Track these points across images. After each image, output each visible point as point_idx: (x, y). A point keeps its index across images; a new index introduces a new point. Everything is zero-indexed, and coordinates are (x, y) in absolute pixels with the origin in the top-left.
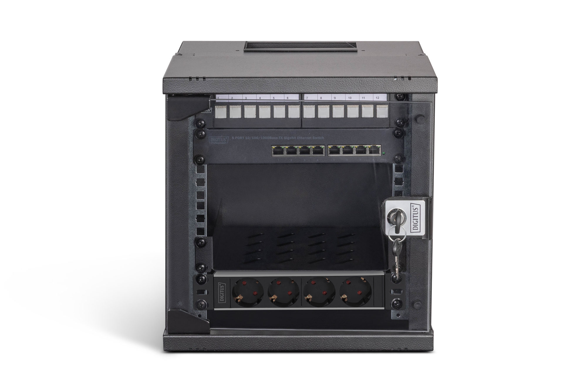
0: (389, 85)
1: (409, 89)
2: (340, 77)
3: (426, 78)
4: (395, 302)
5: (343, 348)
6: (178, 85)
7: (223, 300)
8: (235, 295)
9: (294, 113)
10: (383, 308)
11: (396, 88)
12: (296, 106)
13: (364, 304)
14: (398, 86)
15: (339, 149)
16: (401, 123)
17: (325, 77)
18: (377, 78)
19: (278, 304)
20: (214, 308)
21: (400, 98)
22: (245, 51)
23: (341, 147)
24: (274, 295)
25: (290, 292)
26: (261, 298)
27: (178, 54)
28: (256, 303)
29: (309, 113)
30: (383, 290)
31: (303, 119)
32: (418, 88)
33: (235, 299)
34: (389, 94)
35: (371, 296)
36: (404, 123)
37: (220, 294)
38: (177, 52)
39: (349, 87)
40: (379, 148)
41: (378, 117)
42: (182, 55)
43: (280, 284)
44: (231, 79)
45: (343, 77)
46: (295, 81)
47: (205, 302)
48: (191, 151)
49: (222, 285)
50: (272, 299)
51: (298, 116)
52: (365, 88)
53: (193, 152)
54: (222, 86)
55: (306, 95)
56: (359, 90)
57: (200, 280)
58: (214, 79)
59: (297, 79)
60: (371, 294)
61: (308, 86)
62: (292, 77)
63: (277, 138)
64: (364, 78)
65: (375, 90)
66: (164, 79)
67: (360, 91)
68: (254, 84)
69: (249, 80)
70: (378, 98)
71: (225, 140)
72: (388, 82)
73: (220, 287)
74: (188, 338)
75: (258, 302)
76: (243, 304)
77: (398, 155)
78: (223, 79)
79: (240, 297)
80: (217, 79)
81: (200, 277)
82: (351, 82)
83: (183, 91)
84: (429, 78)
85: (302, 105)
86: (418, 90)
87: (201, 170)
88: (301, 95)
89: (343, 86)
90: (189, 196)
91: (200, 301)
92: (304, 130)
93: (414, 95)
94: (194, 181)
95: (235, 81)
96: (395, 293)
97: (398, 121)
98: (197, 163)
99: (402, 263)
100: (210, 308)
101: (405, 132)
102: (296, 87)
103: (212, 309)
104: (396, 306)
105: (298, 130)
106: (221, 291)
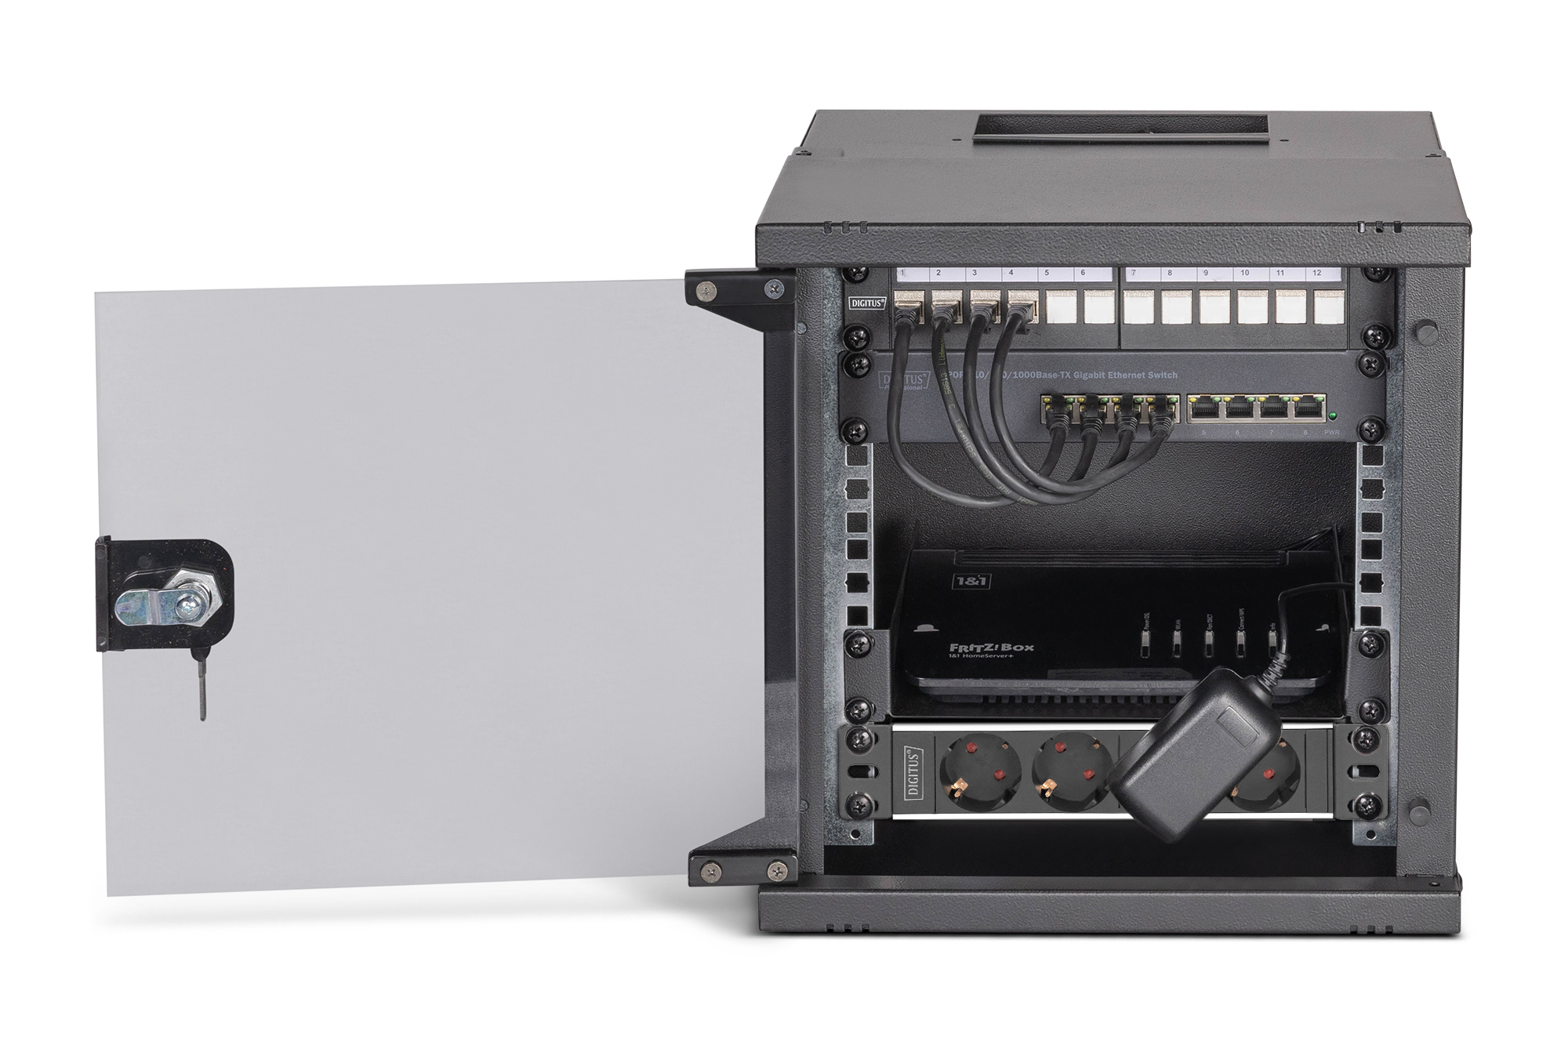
0: (1344, 244)
1: (1397, 257)
2: (1218, 224)
3: (1442, 228)
4: (1363, 801)
5: (1224, 924)
6: (795, 245)
7: (915, 792)
8: (947, 780)
9: (1100, 310)
10: (1330, 816)
11: (1362, 252)
12: (1106, 292)
13: (1282, 805)
14: (1368, 247)
15: (1216, 405)
16: (1379, 338)
17: (1177, 224)
18: (1315, 227)
19: (1058, 802)
20: (892, 813)
21: (1374, 274)
22: (977, 142)
23: (1223, 399)
24: (1049, 780)
25: (1090, 773)
26: (1015, 788)
27: (799, 152)
28: (1003, 802)
29: (1139, 310)
30: (1331, 768)
31: (1122, 324)
32: (1420, 254)
33: (949, 789)
34: (1347, 268)
35: (1298, 784)
36: (1386, 337)
37: (907, 778)
38: (799, 145)
39: (1240, 251)
40: (1321, 402)
41: (1317, 322)
42: (810, 154)
43: (1065, 750)
44: (934, 227)
45: (1223, 224)
46: (1099, 233)
47: (870, 798)
48: (833, 409)
49: (913, 752)
50: (1044, 791)
51: (1109, 318)
52: (1281, 253)
53: (838, 409)
54: (911, 246)
55: (1129, 270)
56: (1265, 258)
57: (858, 742)
58: (890, 228)
59: (1104, 227)
60: (1299, 778)
61: (1134, 246)
62: (1093, 224)
63: (1055, 375)
64: (1279, 228)
65: (1309, 257)
66: (760, 228)
67: (1269, 261)
68: (994, 241)
69: (980, 231)
70: (1317, 275)
71: (920, 379)
72: (1342, 238)
73: (908, 759)
74: (822, 896)
75: (1007, 797)
76: (968, 803)
77: (1371, 420)
78: (913, 228)
79: (960, 785)
80: (897, 228)
81: (857, 735)
82: (1245, 237)
83: (809, 260)
84: (1449, 228)
85: (1122, 289)
86: (1419, 258)
87: (858, 458)
88: (1119, 270)
89: (1225, 248)
90: (828, 524)
91: (855, 797)
92: (1125, 353)
93: (1409, 271)
94: (840, 485)
95: (944, 233)
96: (1361, 774)
97: (1370, 332)
98: (847, 439)
99: (1381, 701)
100: (882, 814)
101: (1388, 360)
102: (1103, 249)
103: (887, 816)
104: (1367, 811)
105: (1109, 354)
106: (912, 768)
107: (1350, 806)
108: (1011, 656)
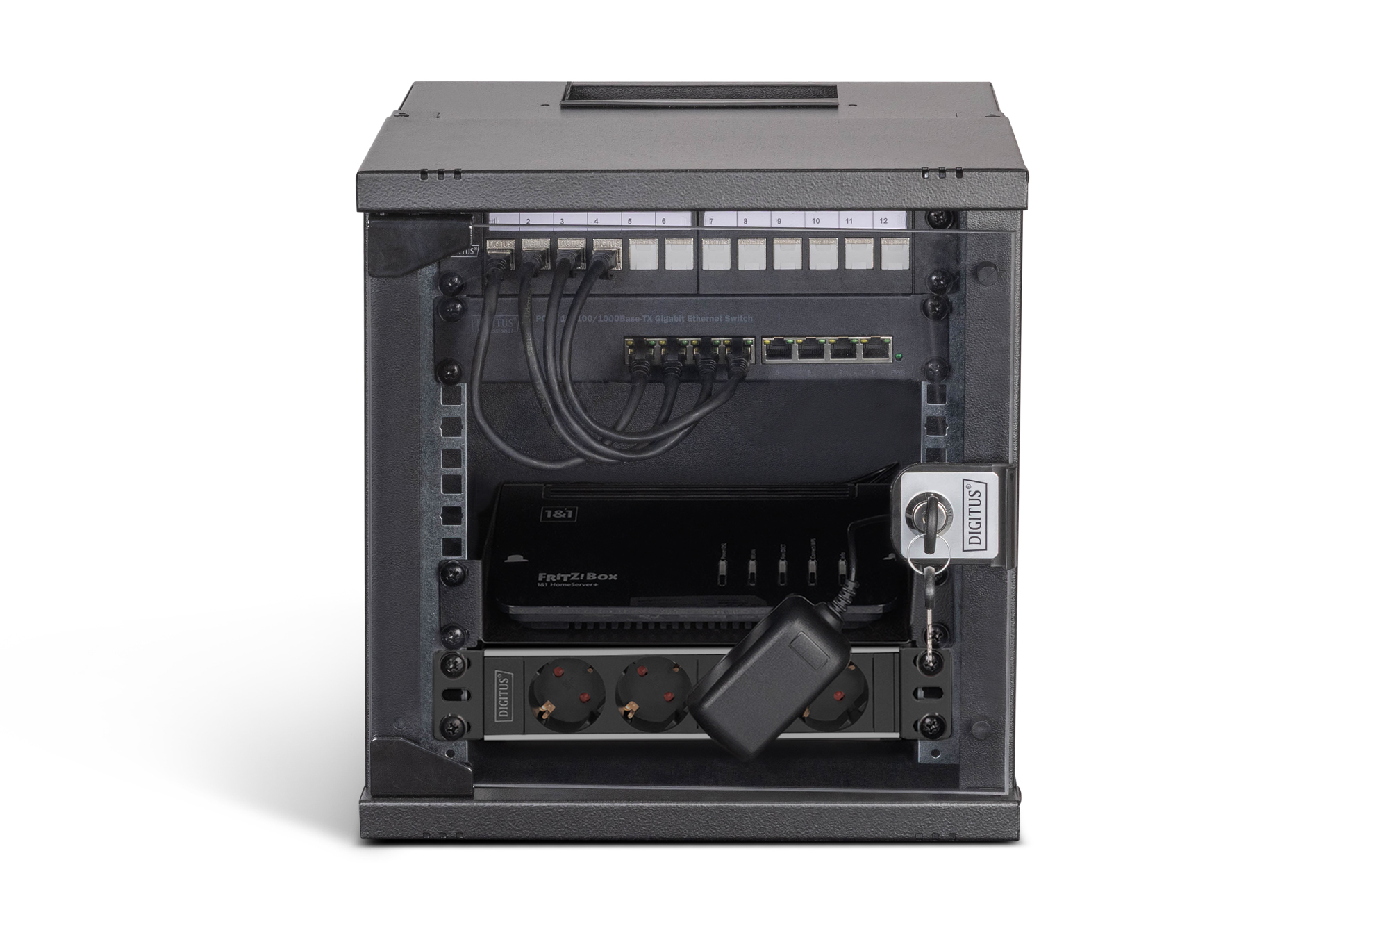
0: (909, 189)
1: (959, 200)
2: (790, 171)
3: (1001, 174)
4: (928, 721)
5: (798, 832)
6: (393, 190)
7: (506, 714)
8: (536, 703)
9: (680, 257)
10: (896, 735)
11: (926, 196)
12: (685, 240)
13: (851, 725)
14: (932, 192)
15: (789, 346)
16: (942, 283)
17: (752, 171)
18: (881, 173)
19: (639, 723)
20: (484, 734)
21: (937, 222)
22: (564, 107)
23: (796, 341)
24: (632, 702)
25: (670, 695)
26: (599, 710)
27: (398, 114)
28: (588, 723)
29: (716, 257)
30: (898, 691)
31: (700, 270)
32: (980, 198)
33: (537, 711)
34: (912, 211)
35: (866, 705)
36: (947, 282)
37: (498, 700)
38: (397, 108)
39: (811, 195)
40: (888, 344)
41: (884, 267)
42: (408, 116)
43: (646, 674)
44: (524, 175)
45: (796, 171)
46: (679, 179)
47: (462, 719)
48: (429, 352)
49: (504, 676)
50: (627, 713)
51: (689, 265)
52: (850, 197)
53: (434, 352)
54: (502, 191)
55: (708, 215)
56: (835, 202)
57: (451, 666)
58: (482, 175)
59: (683, 174)
60: (867, 699)
61: (712, 191)
62: (673, 171)
64: (848, 174)
65: (876, 200)
66: (360, 175)
67: (838, 205)
68: (580, 186)
69: (567, 177)
70: (884, 221)
71: (511, 323)
72: (907, 183)
73: (498, 683)
74: (419, 807)
75: (591, 719)
76: (555, 724)
77: (934, 361)
78: (504, 175)
79: (547, 708)
80: (489, 175)
81: (451, 660)
82: (816, 183)
83: (406, 205)
84: (1008, 174)
85: (700, 238)
86: (979, 202)
87: (452, 398)
88: (698, 213)
89: (798, 193)
90: (424, 460)
91: (449, 718)
92: (703, 298)
93: (970, 215)
94: (435, 423)
95: (533, 179)
96: (926, 696)
97: (934, 278)
98: (442, 379)
99: (945, 626)
100: (474, 735)
101: (950, 304)
102: (682, 194)
103: (479, 737)
104: (931, 731)
105: (688, 298)
106: (502, 691)
107: (915, 726)
108: (596, 585)
